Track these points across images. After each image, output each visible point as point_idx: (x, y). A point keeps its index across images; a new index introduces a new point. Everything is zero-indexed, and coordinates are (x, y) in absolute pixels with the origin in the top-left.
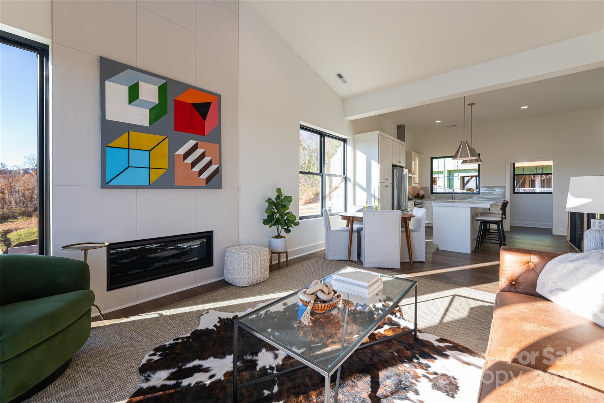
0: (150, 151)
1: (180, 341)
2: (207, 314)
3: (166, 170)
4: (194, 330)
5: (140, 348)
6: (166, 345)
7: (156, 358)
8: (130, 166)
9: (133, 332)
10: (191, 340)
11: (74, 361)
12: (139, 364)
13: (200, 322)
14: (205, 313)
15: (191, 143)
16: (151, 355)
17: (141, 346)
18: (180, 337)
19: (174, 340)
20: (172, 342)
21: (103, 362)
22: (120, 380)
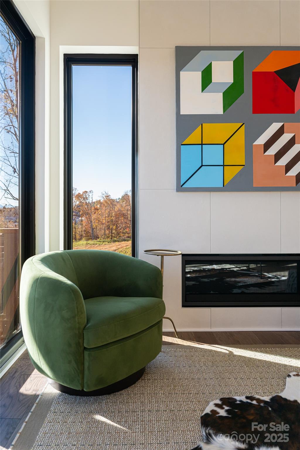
0: (224, 144)
1: (254, 402)
2: (296, 377)
3: (243, 167)
4: (275, 394)
5: (206, 388)
6: (236, 400)
7: (222, 413)
8: (203, 165)
9: (202, 364)
10: (270, 409)
11: (146, 373)
12: (203, 411)
13: (285, 385)
14: (294, 375)
15: (275, 127)
16: (217, 405)
17: (208, 386)
18: (255, 396)
19: (247, 398)
20: (243, 399)
21: (169, 387)
22: (180, 421)
